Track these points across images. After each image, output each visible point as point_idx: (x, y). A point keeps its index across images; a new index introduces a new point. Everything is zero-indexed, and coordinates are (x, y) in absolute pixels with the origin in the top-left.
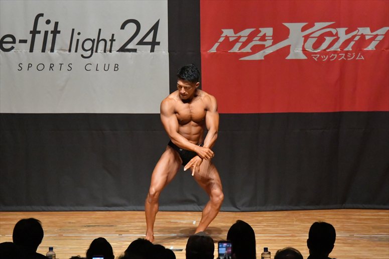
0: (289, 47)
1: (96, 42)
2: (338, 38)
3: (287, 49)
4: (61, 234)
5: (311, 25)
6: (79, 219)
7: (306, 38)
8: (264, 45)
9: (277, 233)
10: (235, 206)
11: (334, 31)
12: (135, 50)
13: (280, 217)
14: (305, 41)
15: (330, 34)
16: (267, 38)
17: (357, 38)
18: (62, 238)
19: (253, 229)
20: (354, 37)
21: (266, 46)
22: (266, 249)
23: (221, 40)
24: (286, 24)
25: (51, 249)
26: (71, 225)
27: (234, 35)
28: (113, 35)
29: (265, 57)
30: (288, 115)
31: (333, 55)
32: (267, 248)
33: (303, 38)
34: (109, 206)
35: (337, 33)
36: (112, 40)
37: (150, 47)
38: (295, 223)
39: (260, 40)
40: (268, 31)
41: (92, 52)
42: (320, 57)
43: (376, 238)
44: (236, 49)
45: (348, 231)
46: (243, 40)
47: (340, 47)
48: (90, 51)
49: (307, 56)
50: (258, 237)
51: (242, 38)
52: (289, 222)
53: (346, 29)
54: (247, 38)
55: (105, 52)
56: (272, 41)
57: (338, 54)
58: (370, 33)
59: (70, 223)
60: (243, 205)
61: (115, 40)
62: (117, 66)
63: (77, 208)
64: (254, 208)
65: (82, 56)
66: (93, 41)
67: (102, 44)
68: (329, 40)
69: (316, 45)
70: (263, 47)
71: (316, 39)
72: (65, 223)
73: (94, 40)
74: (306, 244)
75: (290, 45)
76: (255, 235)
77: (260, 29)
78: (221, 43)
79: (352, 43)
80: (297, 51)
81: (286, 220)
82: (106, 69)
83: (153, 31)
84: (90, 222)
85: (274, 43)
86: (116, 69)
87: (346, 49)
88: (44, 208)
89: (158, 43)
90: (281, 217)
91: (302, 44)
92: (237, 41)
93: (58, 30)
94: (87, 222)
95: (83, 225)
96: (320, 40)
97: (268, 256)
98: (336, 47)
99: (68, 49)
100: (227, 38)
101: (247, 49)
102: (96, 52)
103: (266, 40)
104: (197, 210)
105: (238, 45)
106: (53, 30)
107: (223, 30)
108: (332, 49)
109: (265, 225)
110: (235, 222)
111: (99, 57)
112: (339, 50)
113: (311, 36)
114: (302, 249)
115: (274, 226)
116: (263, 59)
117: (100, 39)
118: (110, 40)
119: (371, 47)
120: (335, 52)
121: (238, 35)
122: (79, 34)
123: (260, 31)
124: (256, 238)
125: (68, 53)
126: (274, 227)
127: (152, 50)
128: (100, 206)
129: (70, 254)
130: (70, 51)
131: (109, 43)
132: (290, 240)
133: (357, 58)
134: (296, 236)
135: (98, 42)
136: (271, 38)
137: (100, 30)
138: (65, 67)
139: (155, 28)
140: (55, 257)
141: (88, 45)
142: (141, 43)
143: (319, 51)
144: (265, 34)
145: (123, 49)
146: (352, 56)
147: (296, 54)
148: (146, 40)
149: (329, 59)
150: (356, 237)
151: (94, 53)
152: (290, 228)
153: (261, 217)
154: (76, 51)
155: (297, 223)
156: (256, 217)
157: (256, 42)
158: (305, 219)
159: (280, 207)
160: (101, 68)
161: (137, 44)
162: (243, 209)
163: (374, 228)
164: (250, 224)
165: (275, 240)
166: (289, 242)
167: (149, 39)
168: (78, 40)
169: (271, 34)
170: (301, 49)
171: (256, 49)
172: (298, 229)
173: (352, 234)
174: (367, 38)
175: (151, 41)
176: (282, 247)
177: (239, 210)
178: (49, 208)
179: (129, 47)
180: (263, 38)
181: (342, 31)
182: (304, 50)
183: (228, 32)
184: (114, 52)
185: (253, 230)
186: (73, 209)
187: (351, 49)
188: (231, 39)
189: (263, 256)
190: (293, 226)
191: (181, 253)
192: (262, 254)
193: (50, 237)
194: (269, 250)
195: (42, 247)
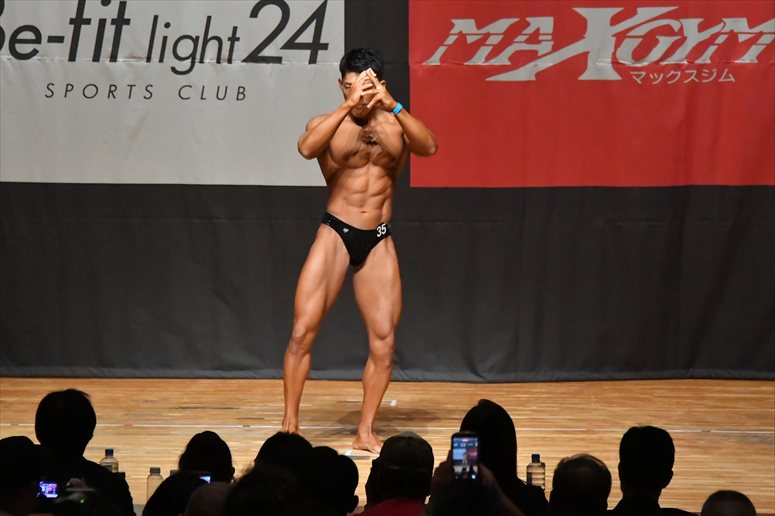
0: (585, 55)
1: (200, 43)
2: (684, 39)
3: (581, 61)
4: (131, 422)
5: (630, 13)
6: (165, 394)
7: (620, 37)
8: (536, 52)
9: (557, 426)
10: (475, 372)
11: (675, 25)
12: (278, 60)
13: (563, 394)
14: (618, 45)
15: (667, 31)
16: (541, 38)
17: (721, 40)
18: (130, 430)
19: (512, 417)
20: (716, 36)
21: (539, 54)
22: (536, 458)
23: (451, 40)
24: (581, 11)
25: (109, 452)
26: (149, 405)
27: (475, 31)
28: (235, 29)
29: (539, 75)
30: (583, 190)
31: (672, 72)
32: (538, 456)
33: (614, 39)
34: (224, 368)
35: (681, 29)
36: (234, 39)
37: (308, 53)
38: (593, 406)
39: (528, 41)
40: (545, 24)
41: (193, 63)
42: (647, 76)
43: (756, 436)
44: (479, 59)
45: (698, 422)
46: (495, 40)
47: (686, 58)
48: (190, 60)
49: (621, 75)
50: (521, 433)
51: (492, 37)
52: (581, 404)
53: (700, 20)
54: (501, 37)
55: (218, 61)
56: (552, 43)
57: (682, 71)
58: (747, 30)
59: (146, 401)
60: (490, 370)
61: (238, 39)
62: (241, 90)
63: (161, 372)
64: (512, 376)
65: (174, 70)
66: (195, 41)
67: (212, 46)
68: (664, 42)
69: (640, 53)
70: (532, 56)
71: (640, 40)
72: (137, 401)
73: (198, 37)
74: (618, 448)
75: (588, 53)
76: (516, 429)
77: (528, 19)
78: (449, 46)
79: (712, 49)
80: (602, 64)
81: (576, 401)
82: (221, 96)
83: (315, 21)
84: (187, 400)
85: (555, 49)
86: (241, 96)
87: (699, 61)
88: (94, 371)
89: (325, 47)
90: (568, 394)
91: (613, 50)
92: (481, 42)
93: (126, 17)
94: (180, 401)
95: (173, 406)
96: (649, 42)
97: (541, 471)
98: (680, 56)
99: (146, 55)
100: (462, 36)
101: (503, 59)
102: (202, 61)
103: (539, 42)
104: (399, 378)
105: (484, 51)
106: (116, 17)
107: (453, 21)
108: (671, 61)
109: (534, 411)
110: (475, 403)
111: (206, 72)
112: (685, 62)
113: (630, 34)
114: (608, 459)
115: (552, 411)
116: (533, 78)
117: (210, 36)
118: (229, 39)
119: (749, 57)
120: (677, 67)
121: (484, 30)
122: (167, 25)
123: (528, 24)
125: (144, 63)
126: (551, 413)
127: (313, 60)
128: (205, 369)
129: (147, 462)
130: (149, 59)
131: (226, 45)
132: (582, 439)
133: (721, 80)
134: (595, 433)
135: (206, 42)
136: (550, 37)
137: (209, 18)
138: (139, 92)
139: (319, 15)
140: (117, 468)
141: (186, 48)
142: (291, 44)
143: (645, 64)
144: (538, 29)
145: (254, 57)
146: (711, 74)
147: (599, 70)
148: (300, 40)
149: (665, 80)
150: (715, 434)
151: (197, 64)
152: (586, 416)
153: (527, 393)
154: (161, 60)
155: (598, 406)
156: (516, 392)
157: (520, 45)
158: (615, 397)
159: (564, 375)
160: (210, 93)
161: (283, 48)
162: (490, 377)
163: (750, 416)
164: (505, 408)
165: (553, 439)
166: (581, 443)
167: (307, 37)
168: (165, 38)
169: (551, 31)
170: (610, 60)
171: (520, 59)
172: (602, 417)
173: (708, 428)
174: (742, 38)
175: (310, 40)
176: (570, 452)
177: (481, 380)
178: (105, 371)
179: (267, 52)
180: (534, 38)
181: (691, 25)
182: (615, 63)
183: (464, 26)
184: (237, 63)
185: (511, 420)
186: (153, 373)
187: (709, 62)
188: (470, 40)
189: (530, 471)
190: (589, 411)
191: (368, 464)
192: (528, 467)
193: (108, 428)
194: (541, 460)
195: (92, 449)
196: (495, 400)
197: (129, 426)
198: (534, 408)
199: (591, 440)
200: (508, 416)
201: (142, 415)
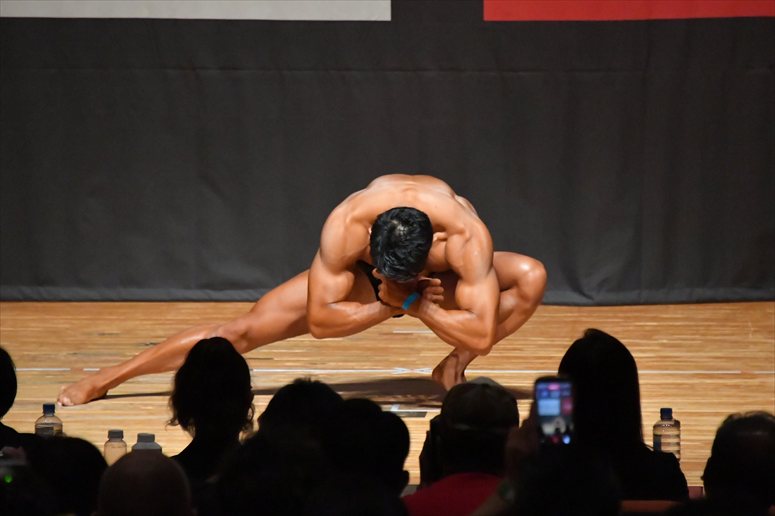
4: (79, 365)
6: (130, 324)
9: (697, 368)
10: (578, 289)
13: (707, 320)
19: (634, 355)
22: (666, 413)
25: (49, 409)
26: (105, 340)
34: (216, 286)
38: (751, 338)
50: (646, 378)
52: (733, 335)
59: (103, 334)
60: (601, 285)
63: (124, 292)
64: (633, 295)
72: (90, 334)
76: (640, 372)
81: (728, 330)
84: (161, 333)
88: (28, 290)
90: (712, 320)
94: (153, 334)
95: (141, 341)
97: (673, 432)
109: (663, 345)
110: (579, 335)
115: (691, 346)
124: (641, 381)
126: (690, 348)
128: (188, 287)
129: (104, 423)
132: (736, 386)
134: (754, 376)
140: (60, 431)
152: (740, 352)
153: (653, 319)
155: (759, 338)
156: (637, 319)
159: (709, 293)
162: (599, 297)
164: (623, 341)
165: (692, 386)
166: (733, 391)
172: (761, 354)
177: (584, 300)
178: (43, 291)
185: (632, 359)
186: (113, 295)
189: (659, 433)
190: (747, 344)
191: (423, 423)
192: (655, 427)
193: (48, 374)
194: (675, 416)
195: (23, 404)
196: (608, 330)
197: (80, 370)
198: (665, 341)
199: (748, 388)
200: (627, 353)
201: (95, 355)
